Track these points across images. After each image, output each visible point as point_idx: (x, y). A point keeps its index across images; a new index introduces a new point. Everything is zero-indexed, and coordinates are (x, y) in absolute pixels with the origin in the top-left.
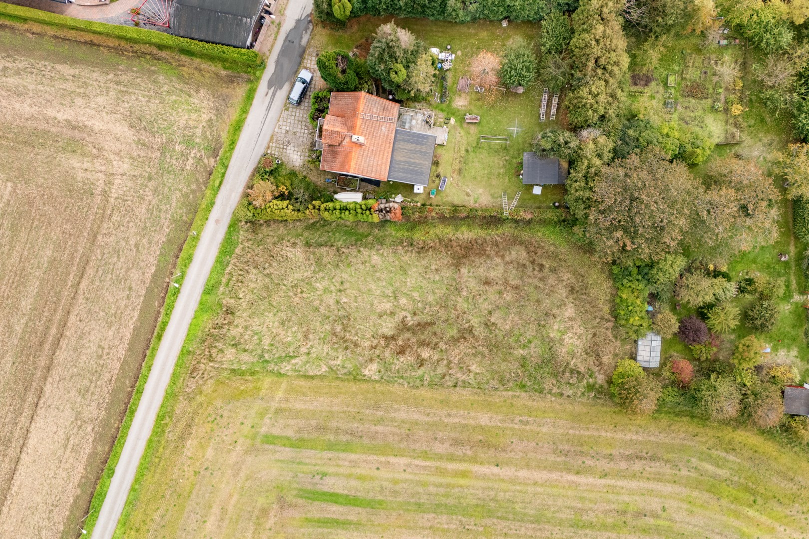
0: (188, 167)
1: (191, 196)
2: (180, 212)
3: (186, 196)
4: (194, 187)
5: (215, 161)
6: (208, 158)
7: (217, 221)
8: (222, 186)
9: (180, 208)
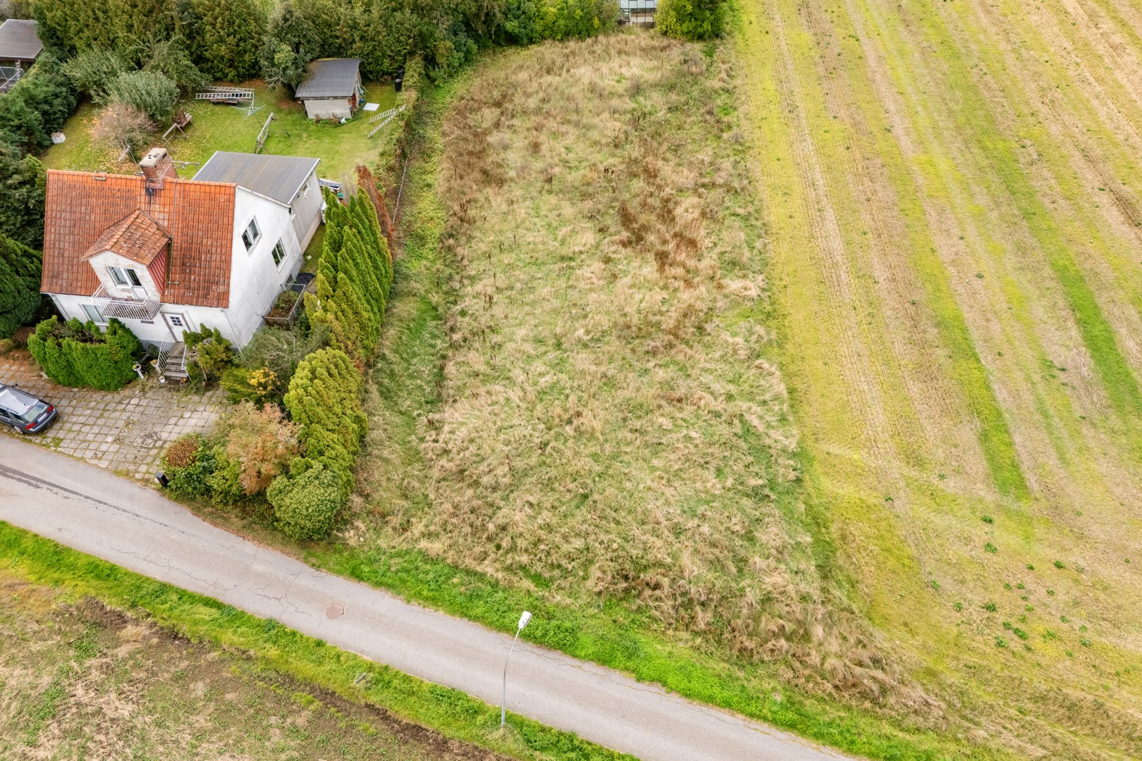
0: (126, 710)
1: (230, 696)
2: (276, 737)
3: (224, 715)
4: (200, 688)
5: (137, 622)
6: (117, 643)
7: (334, 612)
8: (221, 599)
9: (264, 737)
